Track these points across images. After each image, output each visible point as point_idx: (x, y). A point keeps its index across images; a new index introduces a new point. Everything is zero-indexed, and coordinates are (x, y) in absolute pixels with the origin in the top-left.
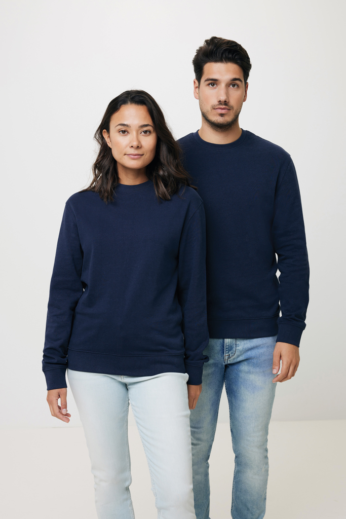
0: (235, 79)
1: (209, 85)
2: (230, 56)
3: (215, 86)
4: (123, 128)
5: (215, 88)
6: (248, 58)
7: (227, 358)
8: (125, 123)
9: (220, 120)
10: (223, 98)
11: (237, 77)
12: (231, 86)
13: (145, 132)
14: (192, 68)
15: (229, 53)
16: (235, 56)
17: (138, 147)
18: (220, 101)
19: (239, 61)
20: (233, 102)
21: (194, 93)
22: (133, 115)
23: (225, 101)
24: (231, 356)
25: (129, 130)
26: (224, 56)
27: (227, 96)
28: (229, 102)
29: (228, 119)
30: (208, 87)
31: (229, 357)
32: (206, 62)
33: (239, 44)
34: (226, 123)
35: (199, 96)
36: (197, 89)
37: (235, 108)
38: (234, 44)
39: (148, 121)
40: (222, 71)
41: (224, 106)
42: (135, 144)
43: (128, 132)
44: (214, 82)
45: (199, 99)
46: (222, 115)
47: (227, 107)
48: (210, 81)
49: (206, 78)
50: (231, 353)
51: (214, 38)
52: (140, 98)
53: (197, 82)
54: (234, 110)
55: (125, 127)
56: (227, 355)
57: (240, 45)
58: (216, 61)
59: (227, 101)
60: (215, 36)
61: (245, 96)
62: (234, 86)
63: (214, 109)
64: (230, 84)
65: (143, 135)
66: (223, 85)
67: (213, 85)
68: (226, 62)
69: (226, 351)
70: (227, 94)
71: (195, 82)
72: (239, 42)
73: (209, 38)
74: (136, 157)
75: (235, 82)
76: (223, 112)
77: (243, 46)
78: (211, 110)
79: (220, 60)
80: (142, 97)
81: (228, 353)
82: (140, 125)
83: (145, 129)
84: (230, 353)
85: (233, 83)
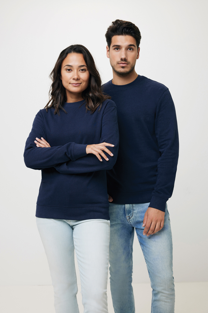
0: (131, 45)
1: (115, 49)
2: (127, 31)
3: (119, 49)
4: (69, 68)
5: (119, 51)
6: (139, 32)
7: (128, 219)
8: (70, 64)
9: (122, 70)
10: (123, 57)
11: (132, 44)
12: (129, 50)
13: (82, 70)
14: (105, 39)
15: (127, 29)
16: (130, 31)
17: (78, 79)
18: (122, 59)
19: (133, 34)
20: (129, 59)
21: (107, 54)
22: (75, 60)
23: (125, 59)
24: (130, 217)
25: (72, 69)
26: (124, 31)
27: (126, 56)
28: (127, 60)
29: (127, 70)
30: (114, 51)
31: (130, 218)
32: (113, 36)
33: (134, 23)
34: (125, 72)
35: (109, 56)
36: (109, 52)
37: (131, 63)
38: (130, 24)
39: (83, 63)
40: (123, 40)
41: (124, 62)
42: (76, 77)
43: (72, 70)
44: (118, 48)
45: (109, 58)
46: (123, 67)
47: (126, 62)
48: (116, 47)
49: (113, 45)
50: (131, 215)
51: (117, 21)
52: (79, 49)
53: (108, 47)
54: (131, 64)
55: (70, 67)
56: (127, 216)
57: (134, 25)
58: (119, 34)
59: (126, 58)
60: (118, 19)
61: (138, 56)
62: (130, 49)
63: (118, 64)
64: (128, 48)
65: (81, 72)
66: (123, 49)
67: (117, 49)
68: (125, 35)
69: (127, 213)
70: (126, 54)
71: (107, 48)
72: (133, 23)
73: (114, 20)
74: (77, 85)
75: (131, 47)
76: (124, 65)
77: (136, 25)
78: (117, 65)
79: (121, 34)
80: (80, 48)
81: (128, 215)
82: (79, 65)
83: (82, 68)
84: (129, 215)
85: (130, 48)
